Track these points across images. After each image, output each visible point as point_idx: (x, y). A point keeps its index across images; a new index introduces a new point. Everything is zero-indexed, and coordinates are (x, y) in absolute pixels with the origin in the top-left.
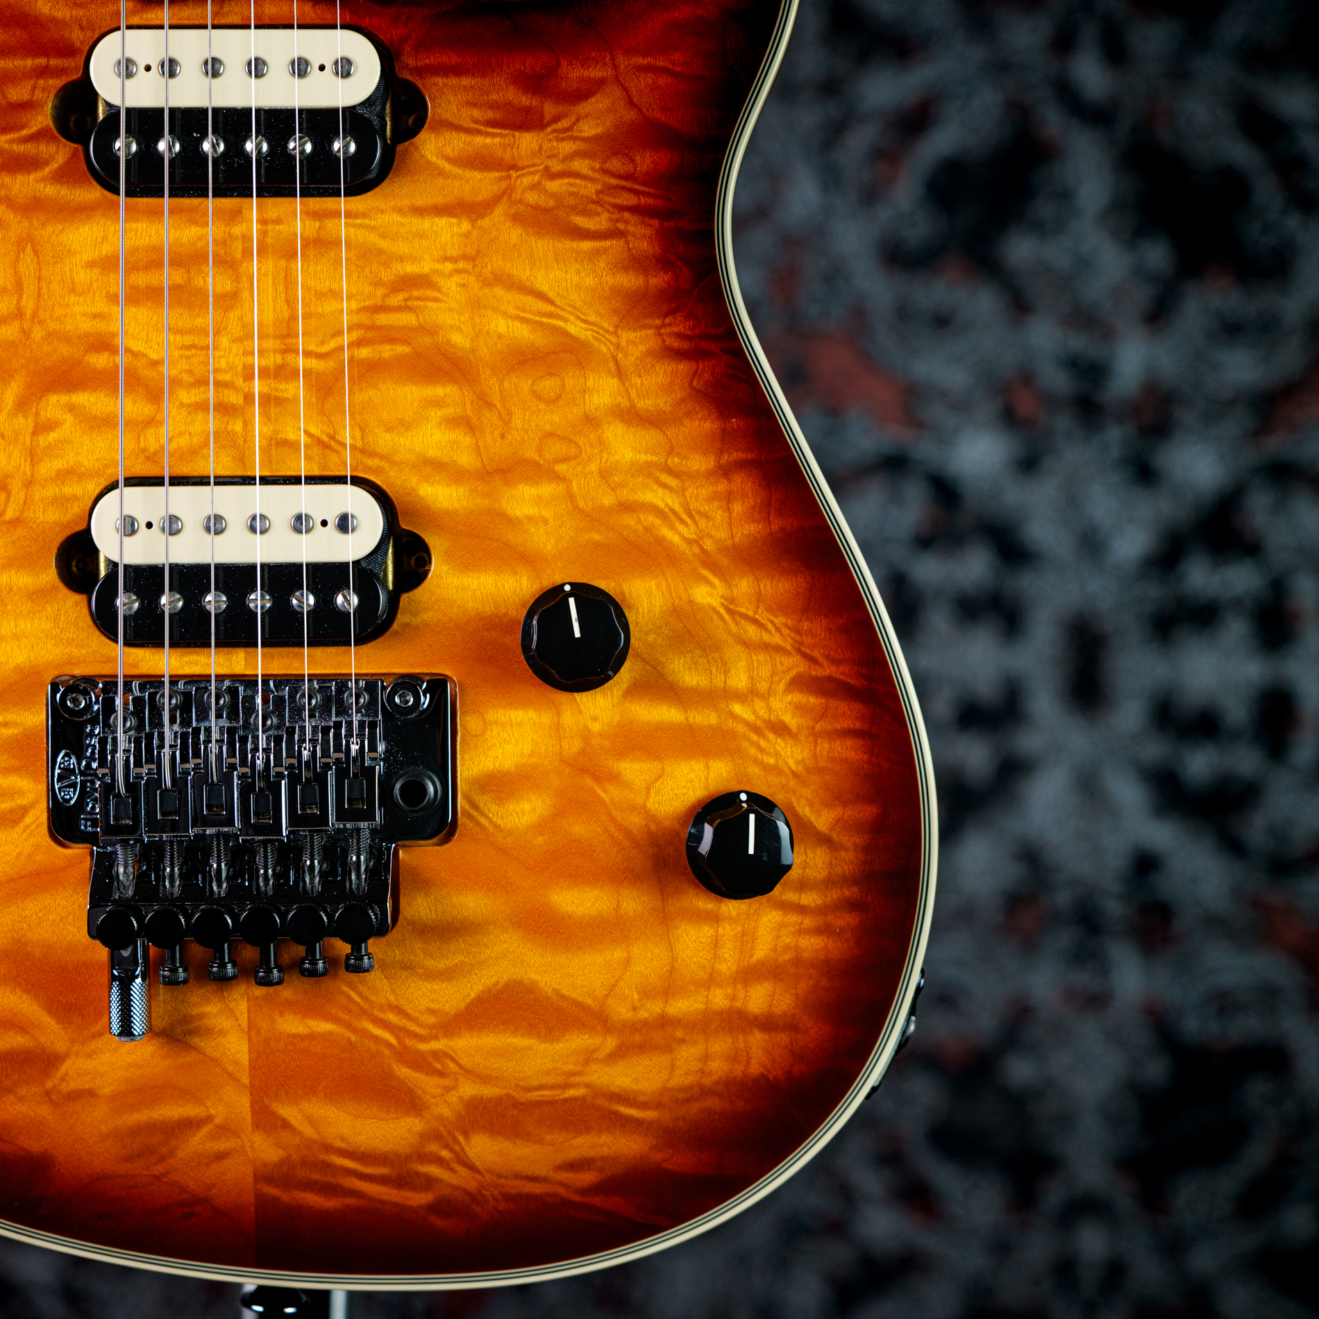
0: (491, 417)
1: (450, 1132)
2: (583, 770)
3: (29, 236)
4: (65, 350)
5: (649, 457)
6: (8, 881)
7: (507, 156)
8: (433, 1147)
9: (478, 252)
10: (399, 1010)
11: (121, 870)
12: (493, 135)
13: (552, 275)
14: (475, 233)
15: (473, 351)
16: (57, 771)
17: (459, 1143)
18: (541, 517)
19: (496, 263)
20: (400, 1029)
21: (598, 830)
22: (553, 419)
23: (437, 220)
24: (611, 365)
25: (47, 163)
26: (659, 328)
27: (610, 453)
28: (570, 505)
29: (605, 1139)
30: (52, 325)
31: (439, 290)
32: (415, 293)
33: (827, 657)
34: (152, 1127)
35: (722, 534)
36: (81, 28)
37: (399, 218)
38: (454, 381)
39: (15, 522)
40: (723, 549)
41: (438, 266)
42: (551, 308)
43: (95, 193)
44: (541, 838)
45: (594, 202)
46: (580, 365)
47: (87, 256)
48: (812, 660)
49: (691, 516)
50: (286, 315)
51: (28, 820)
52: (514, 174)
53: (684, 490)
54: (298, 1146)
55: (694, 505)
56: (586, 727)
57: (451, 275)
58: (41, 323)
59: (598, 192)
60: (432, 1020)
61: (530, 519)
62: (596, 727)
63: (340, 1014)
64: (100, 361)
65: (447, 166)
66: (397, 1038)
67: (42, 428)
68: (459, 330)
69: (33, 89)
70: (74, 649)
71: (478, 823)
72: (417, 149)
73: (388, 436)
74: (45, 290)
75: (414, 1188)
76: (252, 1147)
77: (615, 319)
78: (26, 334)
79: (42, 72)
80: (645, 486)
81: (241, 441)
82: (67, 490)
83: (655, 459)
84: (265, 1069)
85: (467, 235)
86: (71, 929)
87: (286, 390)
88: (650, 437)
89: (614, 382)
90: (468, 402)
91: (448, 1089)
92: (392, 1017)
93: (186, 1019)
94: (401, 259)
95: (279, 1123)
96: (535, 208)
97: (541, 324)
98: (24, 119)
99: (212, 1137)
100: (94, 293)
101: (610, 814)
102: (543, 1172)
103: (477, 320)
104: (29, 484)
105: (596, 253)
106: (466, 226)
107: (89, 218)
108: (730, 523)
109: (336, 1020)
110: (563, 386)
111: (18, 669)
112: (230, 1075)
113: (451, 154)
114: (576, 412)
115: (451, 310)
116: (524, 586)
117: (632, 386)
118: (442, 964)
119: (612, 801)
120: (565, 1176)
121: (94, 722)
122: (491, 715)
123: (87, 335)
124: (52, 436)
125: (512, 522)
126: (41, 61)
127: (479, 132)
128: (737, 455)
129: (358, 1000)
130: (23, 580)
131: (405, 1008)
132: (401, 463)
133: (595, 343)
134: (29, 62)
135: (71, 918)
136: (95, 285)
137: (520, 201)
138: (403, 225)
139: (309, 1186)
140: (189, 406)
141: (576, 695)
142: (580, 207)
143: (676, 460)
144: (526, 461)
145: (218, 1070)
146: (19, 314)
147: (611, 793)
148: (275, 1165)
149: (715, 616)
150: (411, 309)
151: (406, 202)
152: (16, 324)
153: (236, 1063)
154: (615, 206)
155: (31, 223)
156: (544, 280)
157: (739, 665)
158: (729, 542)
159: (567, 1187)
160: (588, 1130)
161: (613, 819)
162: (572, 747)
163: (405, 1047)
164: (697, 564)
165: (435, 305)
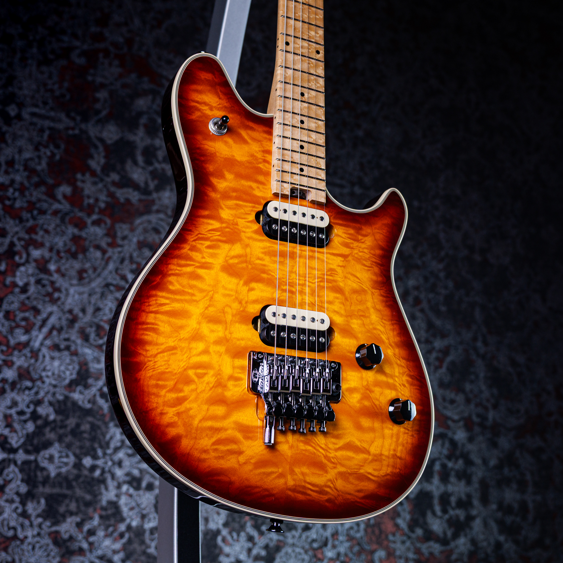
0: (348, 303)
1: (333, 479)
2: (367, 389)
3: (249, 244)
4: (256, 272)
5: (378, 319)
7: (352, 245)
8: (329, 484)
9: (345, 266)
10: (326, 445)
11: (270, 399)
12: (349, 240)
13: (360, 274)
14: (345, 261)
15: (344, 288)
16: (253, 374)
17: (335, 483)
18: (358, 328)
19: (349, 269)
20: (326, 450)
21: (370, 404)
22: (360, 307)
23: (337, 257)
24: (371, 296)
25: (253, 228)
26: (380, 290)
27: (371, 316)
28: (364, 327)
29: (366, 484)
30: (254, 266)
31: (338, 272)
32: (333, 272)
33: (413, 370)
34: (264, 473)
35: (392, 339)
36: (264, 199)
37: (329, 255)
38: (340, 293)
39: (243, 311)
40: (393, 342)
41: (337, 267)
42: (360, 281)
43: (265, 237)
44: (358, 405)
45: (368, 259)
46: (365, 295)
47: (262, 250)
48: (410, 371)
49: (387, 333)
52: (353, 250)
53: (385, 327)
54: (298, 481)
55: (387, 331)
56: (368, 379)
57: (340, 270)
58: (251, 264)
59: (369, 257)
61: (356, 328)
62: (370, 380)
64: (264, 276)
65: (339, 245)
66: (325, 452)
67: (250, 290)
68: (342, 282)
69: (251, 211)
70: (256, 344)
71: (345, 399)
72: (333, 240)
74: (252, 257)
75: (323, 495)
76: (287, 480)
77: (372, 286)
79: (253, 207)
80: (378, 325)
84: (294, 458)
85: (343, 261)
87: (304, 289)
88: (379, 314)
89: (372, 300)
90: (343, 299)
91: (335, 468)
92: (324, 447)
93: (277, 443)
94: (330, 264)
95: (295, 473)
96: (357, 258)
97: (358, 284)
98: (248, 217)
99: (278, 476)
100: (264, 260)
101: (372, 401)
102: (352, 492)
103: (345, 281)
104: (246, 302)
105: (370, 270)
106: (343, 259)
108: (394, 336)
109: (312, 446)
110: (362, 299)
112: (285, 459)
113: (340, 242)
114: (365, 306)
115: (340, 277)
116: (356, 344)
117: (375, 302)
118: (336, 434)
119: (373, 397)
120: (357, 494)
121: (262, 362)
122: (348, 373)
123: (261, 269)
124: (253, 292)
125: (352, 328)
126: (254, 205)
127: (346, 239)
128: (395, 321)
129: (318, 441)
132: (329, 310)
133: (368, 290)
134: (251, 205)
136: (264, 258)
137: (354, 256)
138: (331, 257)
139: (299, 492)
141: (366, 371)
142: (365, 260)
143: (384, 320)
144: (355, 314)
145: (283, 457)
146: (246, 262)
147: (372, 395)
148: (292, 486)
149: (392, 357)
150: (332, 276)
152: (245, 264)
153: (287, 456)
154: (372, 261)
155: (250, 241)
156: (358, 275)
157: (396, 369)
159: (357, 497)
160: (363, 481)
161: (373, 402)
162: (365, 383)
163: (326, 455)
164: (388, 345)
165: (337, 276)
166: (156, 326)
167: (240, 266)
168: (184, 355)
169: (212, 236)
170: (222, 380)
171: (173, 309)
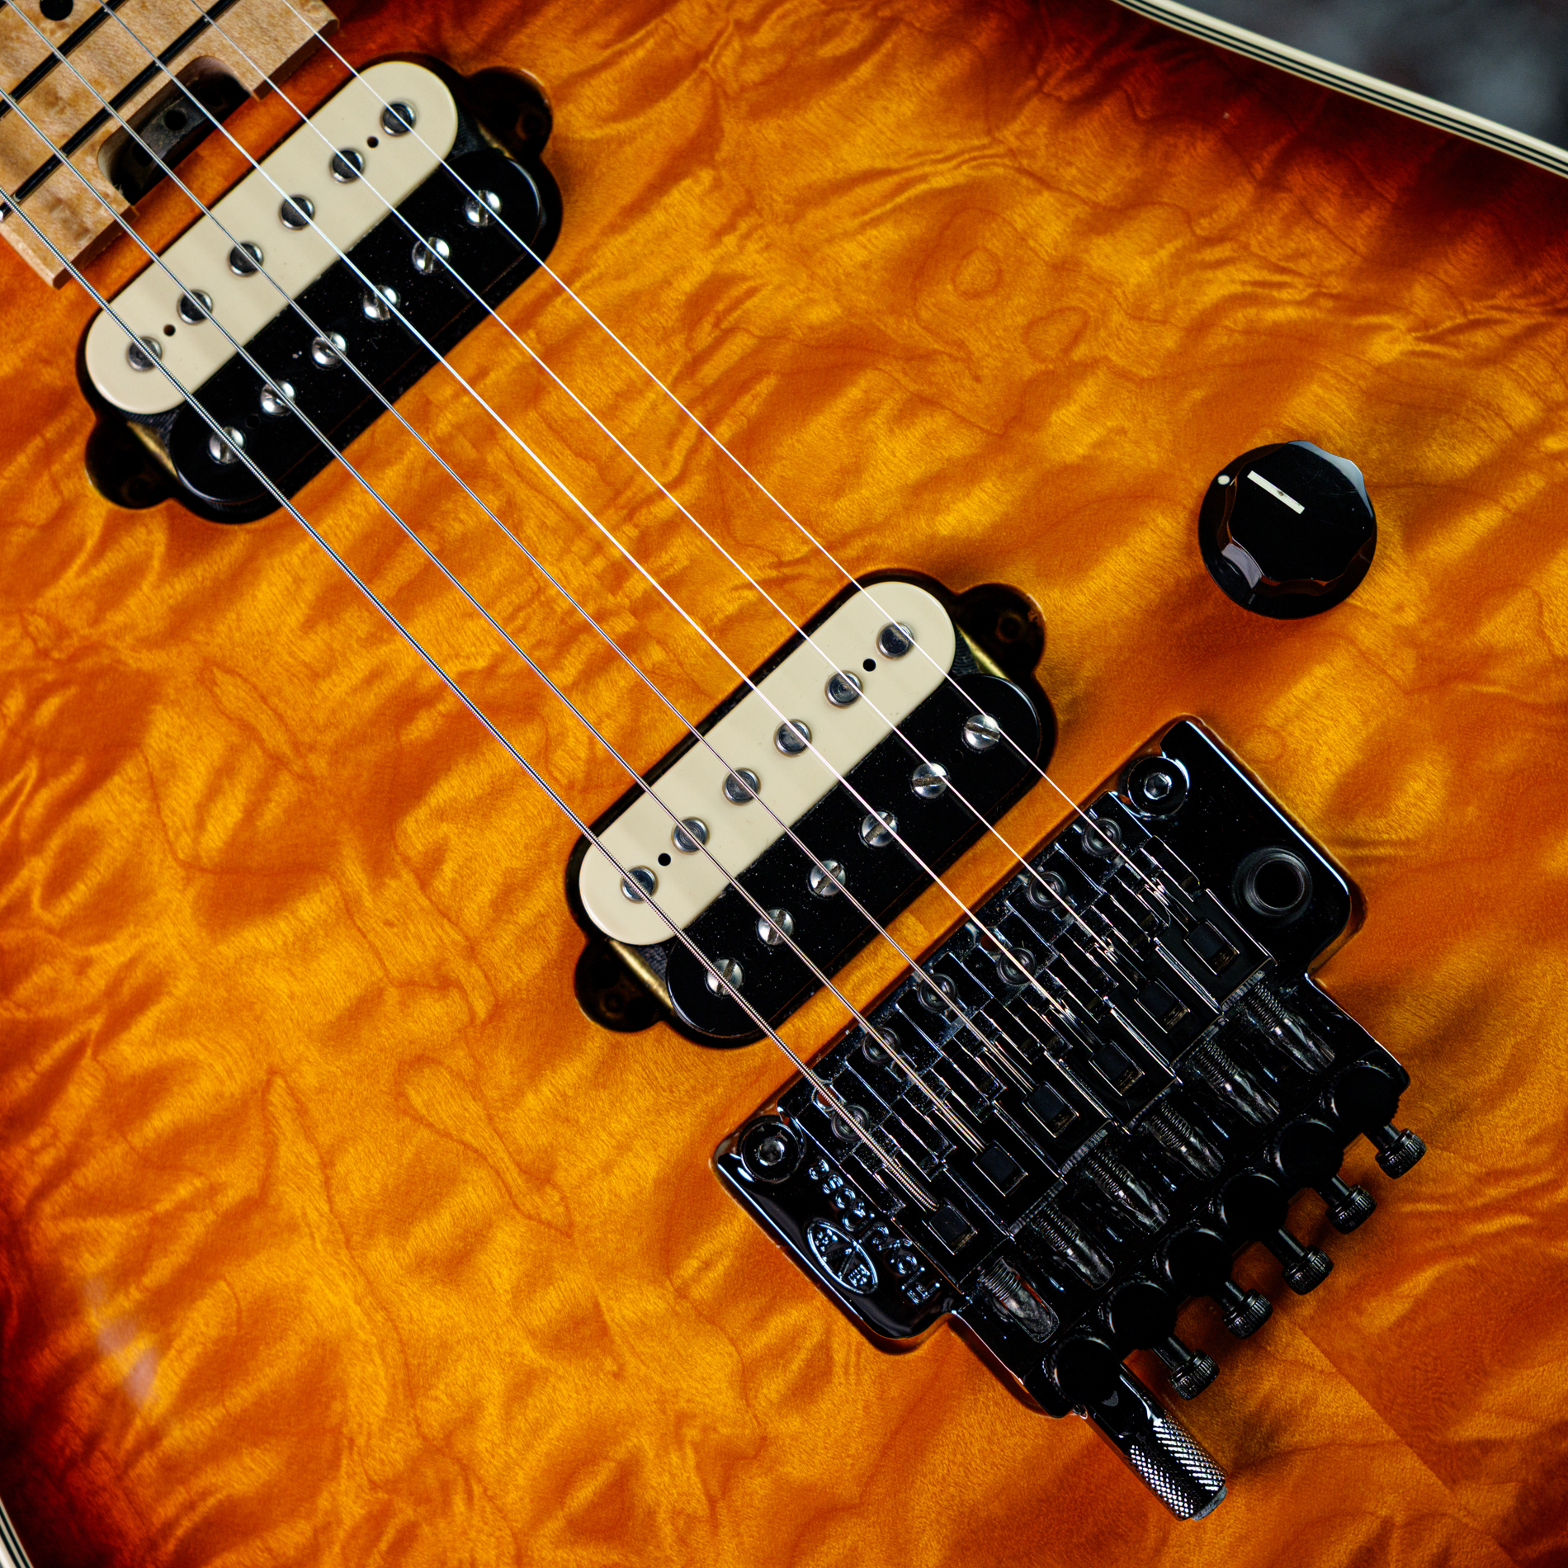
0: (944, 368)
2: (1444, 681)
3: (205, 660)
4: (369, 755)
5: (1171, 248)
6: (883, 1454)
7: (678, 50)
9: (748, 192)
10: (1495, 1176)
11: (1013, 1305)
12: (640, 42)
13: (859, 141)
14: (724, 174)
15: (850, 311)
16: (823, 1261)
18: (1111, 430)
19: (782, 187)
20: (1517, 1197)
21: (1528, 736)
22: (1018, 306)
23: (666, 200)
24: (1024, 181)
25: (149, 556)
26: (1038, 90)
27: (1120, 284)
28: (1132, 387)
30: (329, 739)
31: (744, 278)
32: (720, 307)
35: (1339, 259)
36: (47, 362)
37: (620, 240)
38: (856, 367)
39: (497, 1012)
40: (1357, 275)
41: (718, 252)
42: (892, 181)
43: (239, 539)
44: (1470, 809)
45: (827, 13)
46: (989, 213)
47: (295, 617)
49: (1283, 270)
50: (592, 471)
51: (839, 1357)
52: (705, 65)
53: (1246, 247)
54: (1524, 1460)
55: (1274, 255)
56: (1398, 628)
57: (741, 248)
58: (312, 748)
60: (1544, 1151)
61: (1099, 445)
62: (1410, 617)
63: (1430, 1245)
64: (423, 727)
65: (622, 127)
66: (1523, 1211)
67: (427, 870)
68: (811, 302)
69: (55, 484)
70: (705, 1099)
71: (1380, 860)
72: (566, 140)
73: (843, 503)
74: (281, 706)
76: (1470, 1513)
77: (979, 125)
78: (306, 777)
79: (47, 456)
80: (1197, 285)
81: (675, 669)
82: (524, 917)
83: (1178, 243)
84: (1400, 1400)
85: (717, 184)
86: (1010, 1442)
87: (674, 560)
88: (1149, 223)
89: (1047, 198)
90: (900, 376)
92: (1494, 1192)
93: (1251, 1425)
94: (667, 282)
95: (1476, 1451)
96: (766, 81)
97: (899, 208)
98: (76, 531)
99: (1411, 1545)
100: (344, 655)
101: (1525, 705)
103: (821, 272)
104: (471, 951)
105: (886, 70)
106: (706, 176)
107: (257, 573)
108: (1337, 238)
109: (1432, 1257)
110: (993, 257)
111: (661, 1183)
112: (1364, 1446)
113: (612, 109)
114: (1037, 274)
115: (779, 288)
116: (1169, 529)
117: (1071, 183)
118: (1495, 1070)
119: (1511, 687)
121: (813, 1158)
122: (1273, 718)
123: (380, 712)
124: (448, 870)
125: (1082, 469)
126: (37, 443)
127: (621, 54)
128: (1268, 155)
129: (1436, 1207)
130: (570, 1073)
131: (1499, 1165)
132: (888, 518)
133: (981, 173)
134: (22, 460)
135: (999, 1427)
136: (336, 645)
137: (743, 89)
138: (632, 241)
140: (575, 684)
141: (1350, 600)
142: (818, 33)
143: (1204, 222)
144: (1032, 382)
145: (1346, 1452)
146: (277, 762)
147: (1500, 681)
148: (1517, 1510)
149: (1423, 361)
150: (731, 331)
151: (610, 213)
152: (285, 777)
153: (1358, 1423)
155: (194, 643)
156: (856, 155)
157: (1505, 392)
158: (1357, 260)
161: (1535, 708)
162: (1404, 666)
163: (1546, 1216)
164: (1345, 319)
165: (755, 300)
166: (211, 1501)
167: (272, 814)
168: (447, 1503)
169: (17, 823)
170: (724, 1431)
171: (199, 1349)
